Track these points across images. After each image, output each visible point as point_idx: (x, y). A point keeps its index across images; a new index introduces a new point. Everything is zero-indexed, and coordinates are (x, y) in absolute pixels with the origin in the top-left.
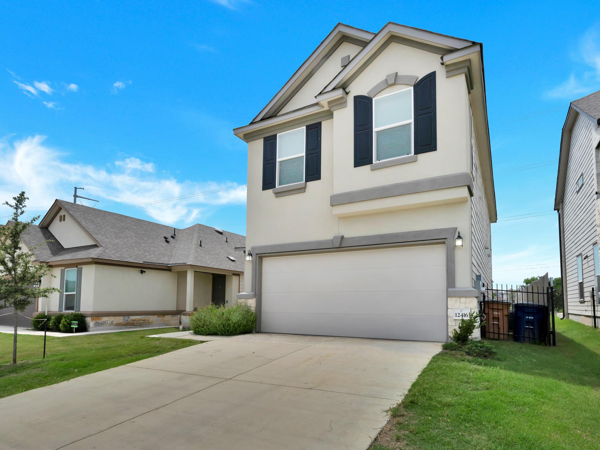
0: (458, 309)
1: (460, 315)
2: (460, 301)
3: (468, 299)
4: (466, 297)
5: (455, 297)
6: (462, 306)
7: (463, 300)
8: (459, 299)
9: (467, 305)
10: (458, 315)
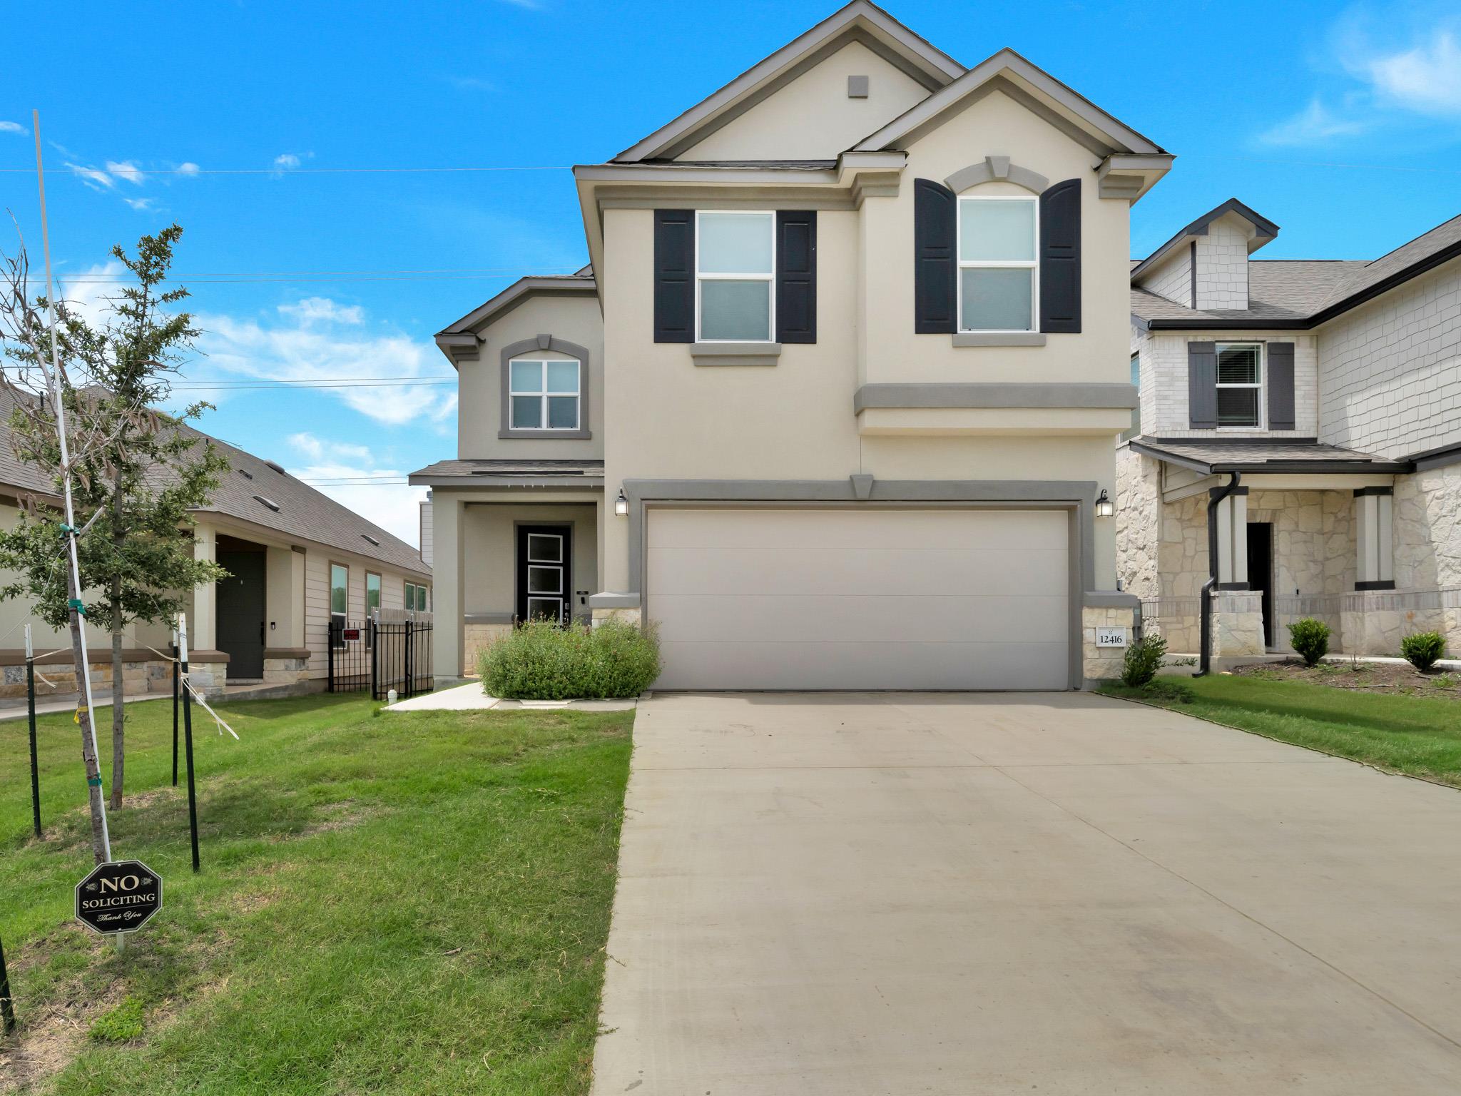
0: (1104, 628)
1: (1108, 640)
2: (1107, 615)
3: (1120, 612)
4: (1117, 607)
5: (1099, 607)
6: (1111, 623)
7: (1112, 612)
8: (1104, 611)
9: (1119, 622)
10: (1104, 639)
